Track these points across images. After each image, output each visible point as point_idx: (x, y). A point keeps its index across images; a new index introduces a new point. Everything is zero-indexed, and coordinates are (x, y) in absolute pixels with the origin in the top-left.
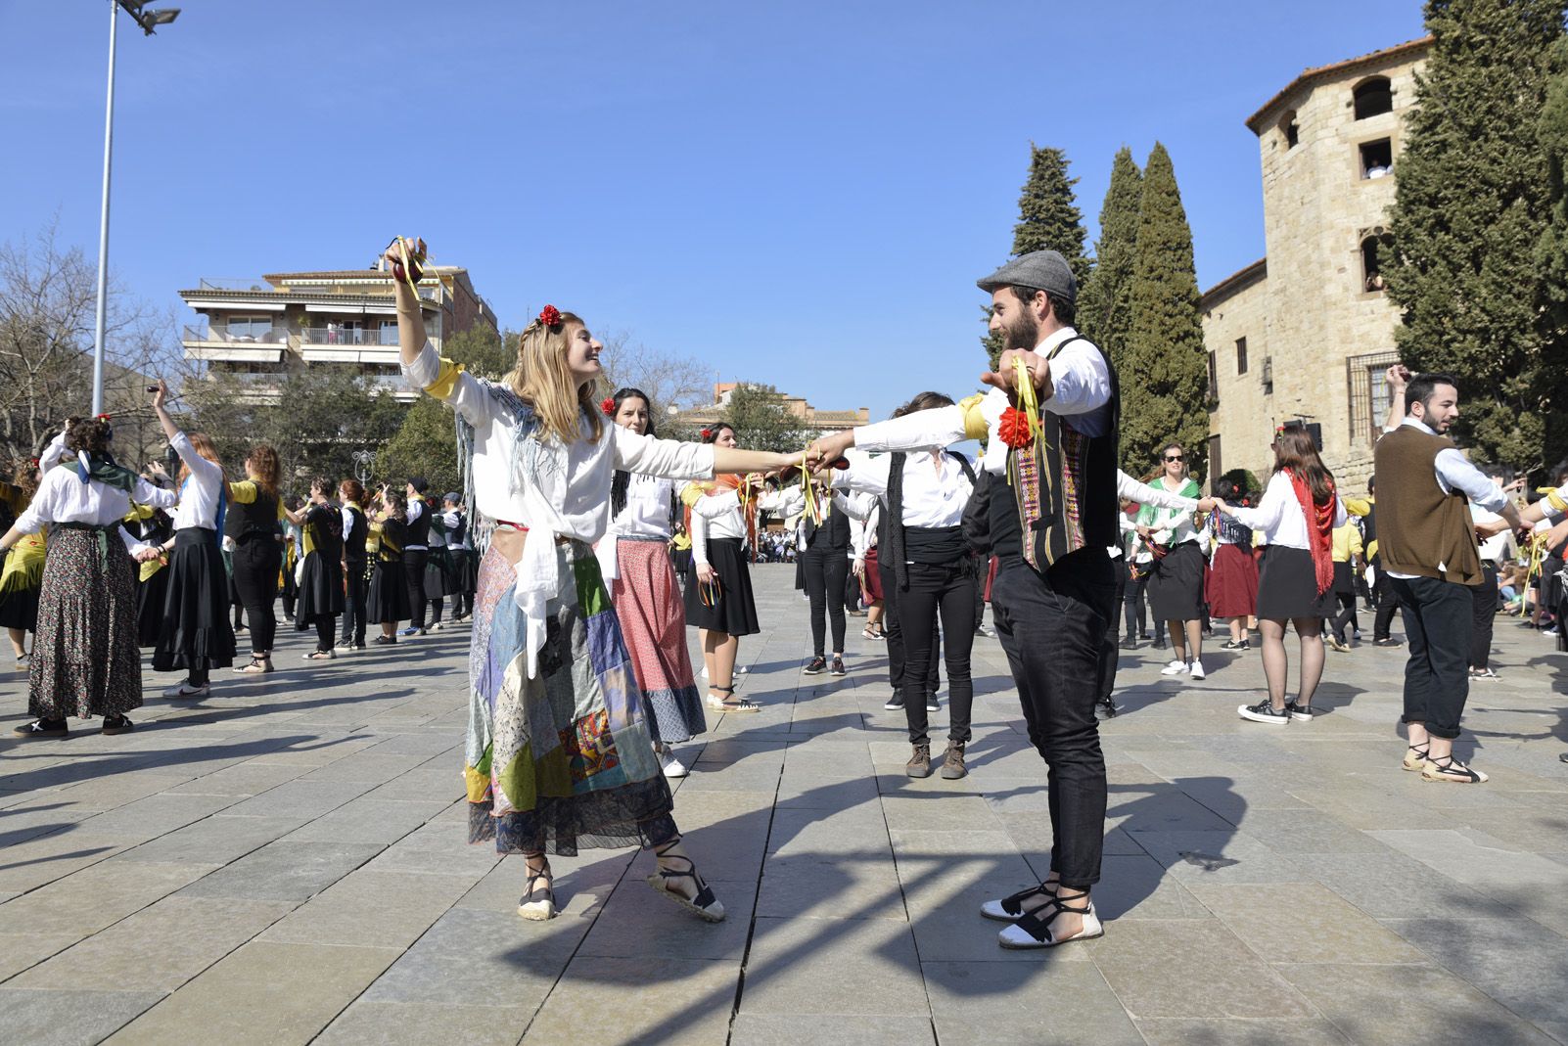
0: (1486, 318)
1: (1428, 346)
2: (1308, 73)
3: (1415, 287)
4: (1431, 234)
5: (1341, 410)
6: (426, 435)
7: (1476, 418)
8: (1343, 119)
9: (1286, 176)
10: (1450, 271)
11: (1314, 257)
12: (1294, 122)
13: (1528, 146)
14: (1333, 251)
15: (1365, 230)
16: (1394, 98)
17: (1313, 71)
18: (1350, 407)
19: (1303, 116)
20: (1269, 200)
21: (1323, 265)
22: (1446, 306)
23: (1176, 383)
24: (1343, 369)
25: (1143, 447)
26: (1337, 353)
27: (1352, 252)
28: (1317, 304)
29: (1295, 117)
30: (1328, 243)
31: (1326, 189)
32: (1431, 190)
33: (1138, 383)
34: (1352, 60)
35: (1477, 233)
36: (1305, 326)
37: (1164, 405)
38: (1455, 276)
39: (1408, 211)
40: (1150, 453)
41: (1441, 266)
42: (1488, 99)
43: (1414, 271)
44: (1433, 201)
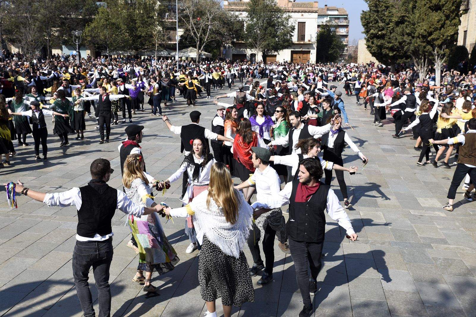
6: (107, 20)
23: (443, 5)
25: (424, 37)
33: (425, 5)
37: (436, 16)
40: (427, 40)
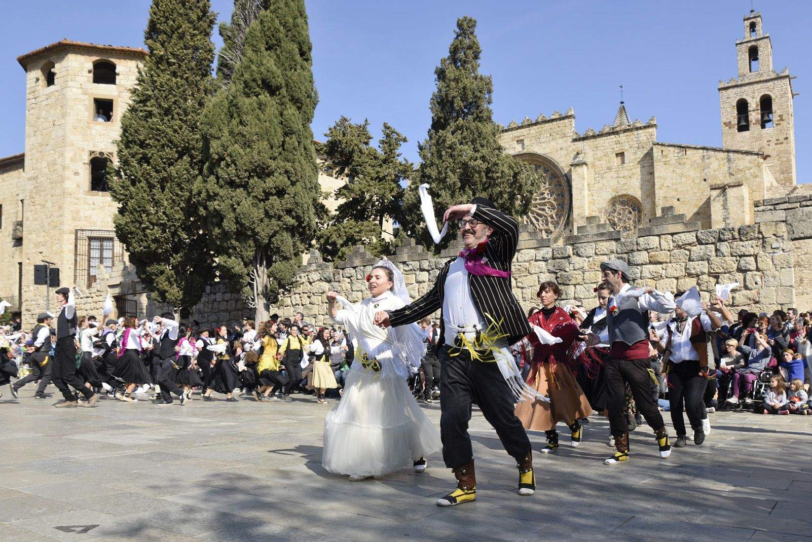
0: (166, 218)
1: (133, 229)
2: (65, 42)
3: (127, 193)
4: (139, 163)
5: (70, 262)
7: (156, 275)
8: (86, 79)
9: (44, 103)
10: (149, 187)
11: (59, 161)
12: (53, 70)
13: (193, 128)
14: (72, 160)
15: (93, 152)
16: (117, 77)
17: (69, 41)
18: (76, 260)
19: (58, 68)
20: (30, 116)
21: (64, 168)
22: (145, 207)
24: (73, 236)
26: (70, 225)
27: (84, 163)
28: (58, 192)
29: (54, 67)
30: (69, 155)
31: (71, 120)
32: (142, 137)
34: (94, 45)
35: (164, 168)
36: (49, 204)
38: (151, 191)
39: (127, 147)
41: (144, 183)
42: (175, 96)
43: (128, 183)
44: (142, 145)
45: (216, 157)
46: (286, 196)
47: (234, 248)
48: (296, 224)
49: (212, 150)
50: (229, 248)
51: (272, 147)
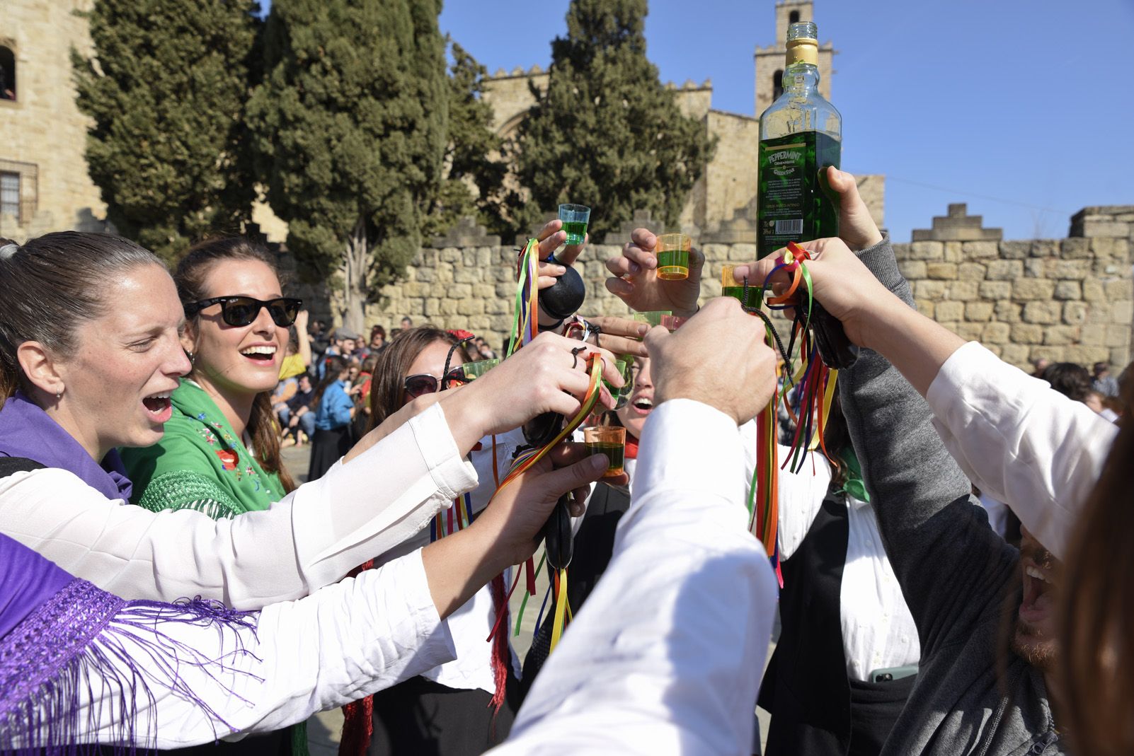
0: (186, 152)
1: (125, 166)
4: (136, 54)
10: (154, 97)
22: (147, 130)
35: (181, 67)
38: (158, 103)
41: (145, 90)
43: (114, 86)
44: (143, 22)
45: (304, 55)
46: (415, 133)
47: (323, 211)
48: (424, 179)
49: (295, 44)
50: (313, 210)
51: (400, 51)
